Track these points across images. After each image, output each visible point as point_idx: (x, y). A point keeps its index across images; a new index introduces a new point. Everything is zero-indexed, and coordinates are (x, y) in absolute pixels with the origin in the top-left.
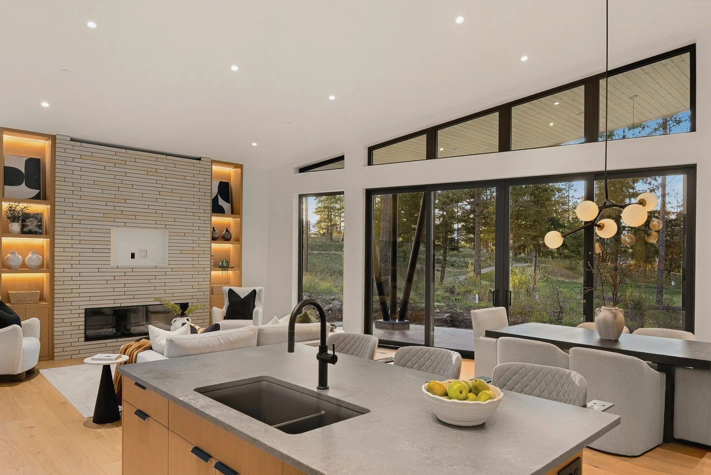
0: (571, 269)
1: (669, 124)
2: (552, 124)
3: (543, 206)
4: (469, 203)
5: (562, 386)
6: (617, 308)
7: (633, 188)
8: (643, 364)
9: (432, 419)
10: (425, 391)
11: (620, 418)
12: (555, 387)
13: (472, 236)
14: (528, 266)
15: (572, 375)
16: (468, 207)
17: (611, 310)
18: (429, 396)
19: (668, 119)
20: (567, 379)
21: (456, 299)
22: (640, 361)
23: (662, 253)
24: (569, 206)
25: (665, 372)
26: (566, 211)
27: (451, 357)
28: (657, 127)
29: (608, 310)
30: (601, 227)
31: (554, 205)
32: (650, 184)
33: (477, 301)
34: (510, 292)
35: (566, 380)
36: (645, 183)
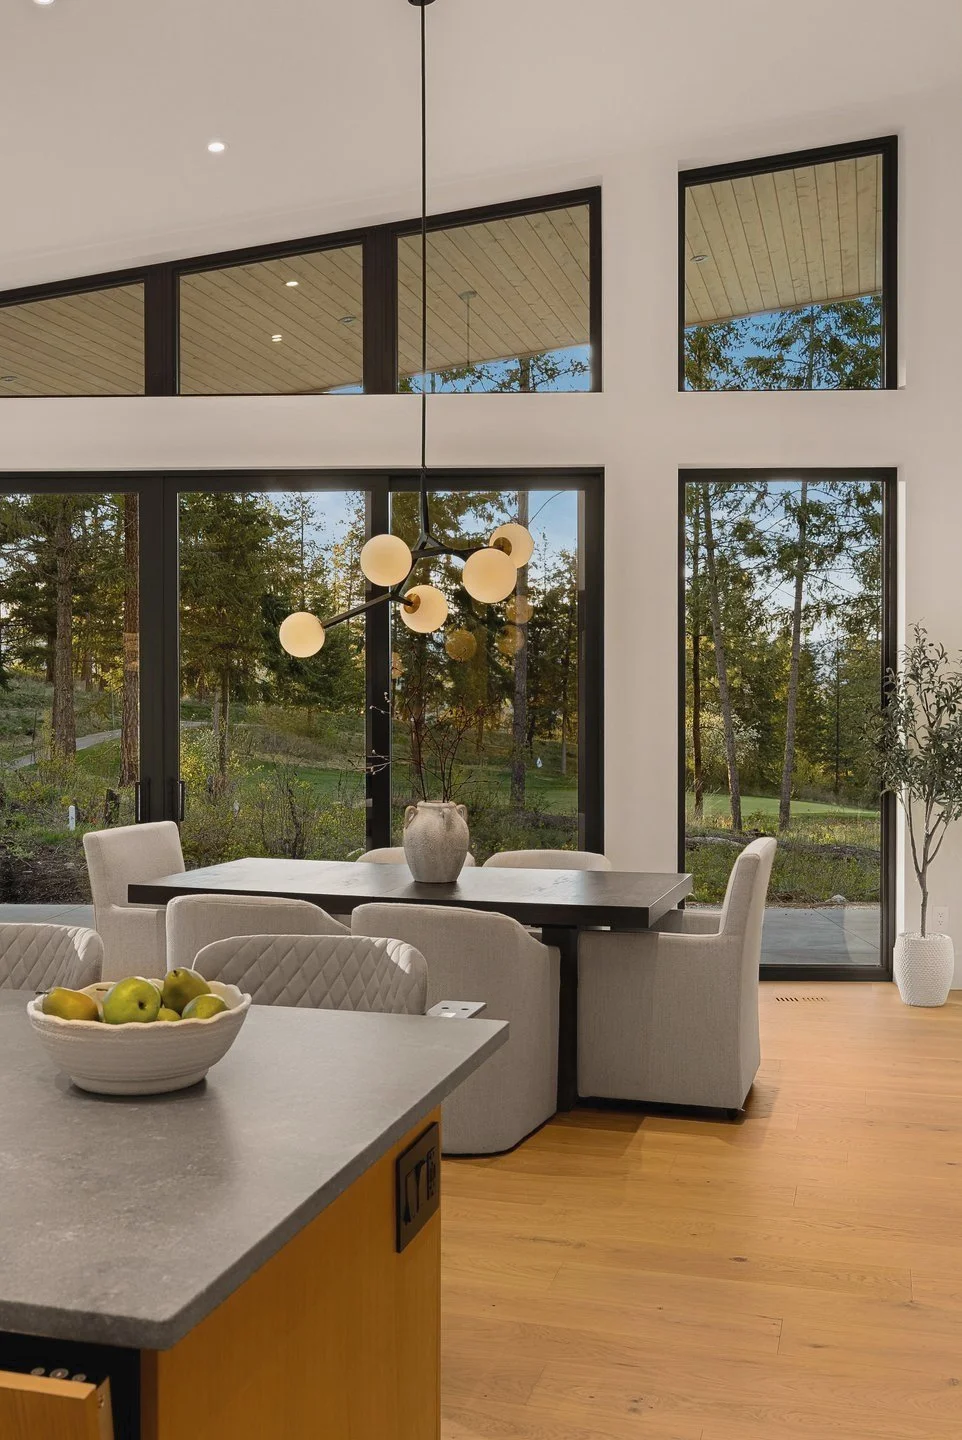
0: (311, 734)
1: (534, 376)
2: (277, 338)
3: (241, 562)
4: (36, 548)
5: (366, 980)
6: (452, 803)
7: (456, 528)
8: (517, 930)
9: (58, 1091)
10: (41, 1016)
11: (508, 1025)
12: (349, 985)
13: (42, 643)
14: (202, 728)
15: (389, 951)
16: (32, 558)
17: (440, 809)
18: (56, 1026)
19: (531, 362)
20: (377, 961)
21: (9, 822)
22: (509, 921)
23: (522, 686)
24: (302, 567)
25: (557, 945)
26: (297, 579)
27: (70, 941)
28: (507, 379)
29: (434, 808)
30: (412, 605)
31: (268, 562)
32: (490, 518)
33: (72, 825)
34: (183, 783)
35: (376, 964)
36: (480, 516)
